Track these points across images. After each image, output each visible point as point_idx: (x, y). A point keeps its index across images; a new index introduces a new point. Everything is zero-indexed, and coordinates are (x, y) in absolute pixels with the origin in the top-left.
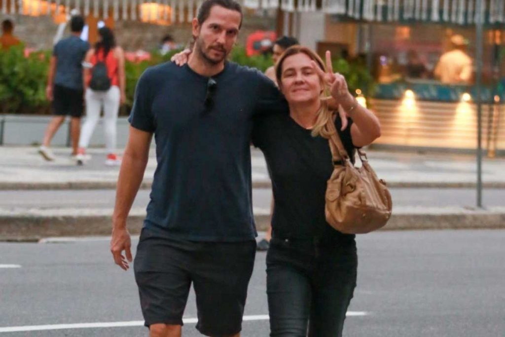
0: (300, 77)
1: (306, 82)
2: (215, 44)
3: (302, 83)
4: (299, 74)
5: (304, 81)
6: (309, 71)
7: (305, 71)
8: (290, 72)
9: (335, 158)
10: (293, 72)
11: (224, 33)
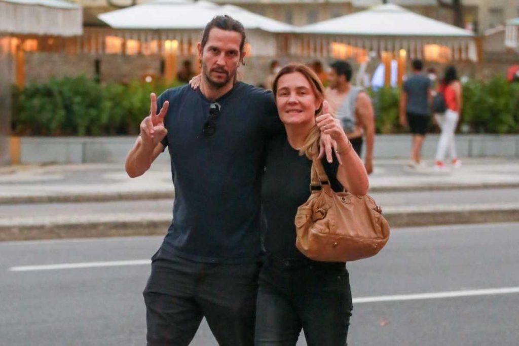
0: (293, 98)
1: (300, 103)
2: (215, 66)
3: (295, 104)
4: (293, 94)
5: (297, 102)
6: (304, 91)
7: (300, 91)
8: (284, 91)
9: (313, 183)
10: (287, 92)
11: (223, 54)
